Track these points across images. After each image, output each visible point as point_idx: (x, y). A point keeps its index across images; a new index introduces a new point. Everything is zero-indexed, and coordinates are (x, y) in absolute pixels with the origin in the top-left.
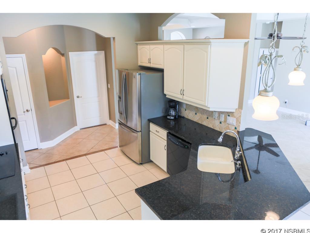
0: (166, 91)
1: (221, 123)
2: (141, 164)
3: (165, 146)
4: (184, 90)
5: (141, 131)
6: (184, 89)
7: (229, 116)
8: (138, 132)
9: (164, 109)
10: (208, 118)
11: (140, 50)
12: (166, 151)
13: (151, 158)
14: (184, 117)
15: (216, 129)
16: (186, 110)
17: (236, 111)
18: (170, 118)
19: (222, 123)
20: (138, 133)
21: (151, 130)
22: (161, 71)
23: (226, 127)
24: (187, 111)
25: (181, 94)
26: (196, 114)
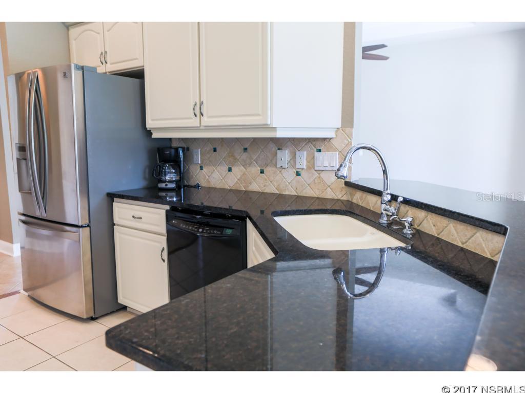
0: (153, 120)
1: (298, 174)
2: (92, 319)
3: (163, 249)
4: (201, 104)
5: (88, 226)
6: (204, 99)
7: (320, 151)
8: (82, 227)
9: (147, 171)
10: (262, 172)
11: (75, 40)
12: (165, 265)
13: (122, 300)
14: (197, 186)
15: (287, 193)
16: (201, 168)
17: (336, 136)
18: (166, 185)
19: (302, 173)
20: (81, 229)
21: (116, 220)
22: (138, 75)
23: (314, 180)
24: (205, 169)
25: (196, 115)
26: (230, 170)
